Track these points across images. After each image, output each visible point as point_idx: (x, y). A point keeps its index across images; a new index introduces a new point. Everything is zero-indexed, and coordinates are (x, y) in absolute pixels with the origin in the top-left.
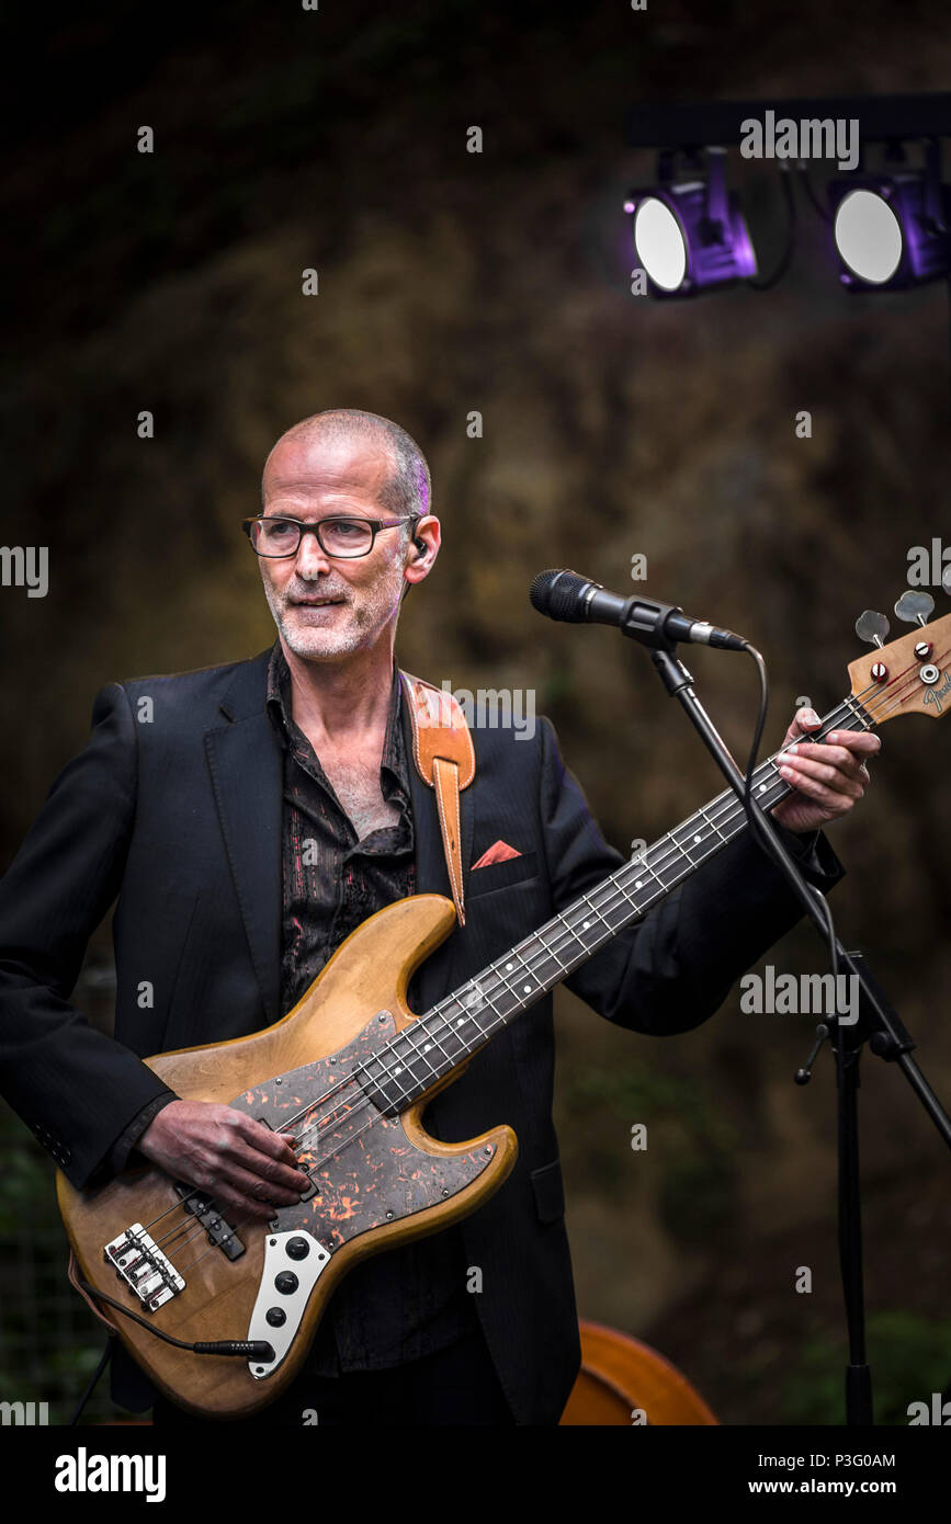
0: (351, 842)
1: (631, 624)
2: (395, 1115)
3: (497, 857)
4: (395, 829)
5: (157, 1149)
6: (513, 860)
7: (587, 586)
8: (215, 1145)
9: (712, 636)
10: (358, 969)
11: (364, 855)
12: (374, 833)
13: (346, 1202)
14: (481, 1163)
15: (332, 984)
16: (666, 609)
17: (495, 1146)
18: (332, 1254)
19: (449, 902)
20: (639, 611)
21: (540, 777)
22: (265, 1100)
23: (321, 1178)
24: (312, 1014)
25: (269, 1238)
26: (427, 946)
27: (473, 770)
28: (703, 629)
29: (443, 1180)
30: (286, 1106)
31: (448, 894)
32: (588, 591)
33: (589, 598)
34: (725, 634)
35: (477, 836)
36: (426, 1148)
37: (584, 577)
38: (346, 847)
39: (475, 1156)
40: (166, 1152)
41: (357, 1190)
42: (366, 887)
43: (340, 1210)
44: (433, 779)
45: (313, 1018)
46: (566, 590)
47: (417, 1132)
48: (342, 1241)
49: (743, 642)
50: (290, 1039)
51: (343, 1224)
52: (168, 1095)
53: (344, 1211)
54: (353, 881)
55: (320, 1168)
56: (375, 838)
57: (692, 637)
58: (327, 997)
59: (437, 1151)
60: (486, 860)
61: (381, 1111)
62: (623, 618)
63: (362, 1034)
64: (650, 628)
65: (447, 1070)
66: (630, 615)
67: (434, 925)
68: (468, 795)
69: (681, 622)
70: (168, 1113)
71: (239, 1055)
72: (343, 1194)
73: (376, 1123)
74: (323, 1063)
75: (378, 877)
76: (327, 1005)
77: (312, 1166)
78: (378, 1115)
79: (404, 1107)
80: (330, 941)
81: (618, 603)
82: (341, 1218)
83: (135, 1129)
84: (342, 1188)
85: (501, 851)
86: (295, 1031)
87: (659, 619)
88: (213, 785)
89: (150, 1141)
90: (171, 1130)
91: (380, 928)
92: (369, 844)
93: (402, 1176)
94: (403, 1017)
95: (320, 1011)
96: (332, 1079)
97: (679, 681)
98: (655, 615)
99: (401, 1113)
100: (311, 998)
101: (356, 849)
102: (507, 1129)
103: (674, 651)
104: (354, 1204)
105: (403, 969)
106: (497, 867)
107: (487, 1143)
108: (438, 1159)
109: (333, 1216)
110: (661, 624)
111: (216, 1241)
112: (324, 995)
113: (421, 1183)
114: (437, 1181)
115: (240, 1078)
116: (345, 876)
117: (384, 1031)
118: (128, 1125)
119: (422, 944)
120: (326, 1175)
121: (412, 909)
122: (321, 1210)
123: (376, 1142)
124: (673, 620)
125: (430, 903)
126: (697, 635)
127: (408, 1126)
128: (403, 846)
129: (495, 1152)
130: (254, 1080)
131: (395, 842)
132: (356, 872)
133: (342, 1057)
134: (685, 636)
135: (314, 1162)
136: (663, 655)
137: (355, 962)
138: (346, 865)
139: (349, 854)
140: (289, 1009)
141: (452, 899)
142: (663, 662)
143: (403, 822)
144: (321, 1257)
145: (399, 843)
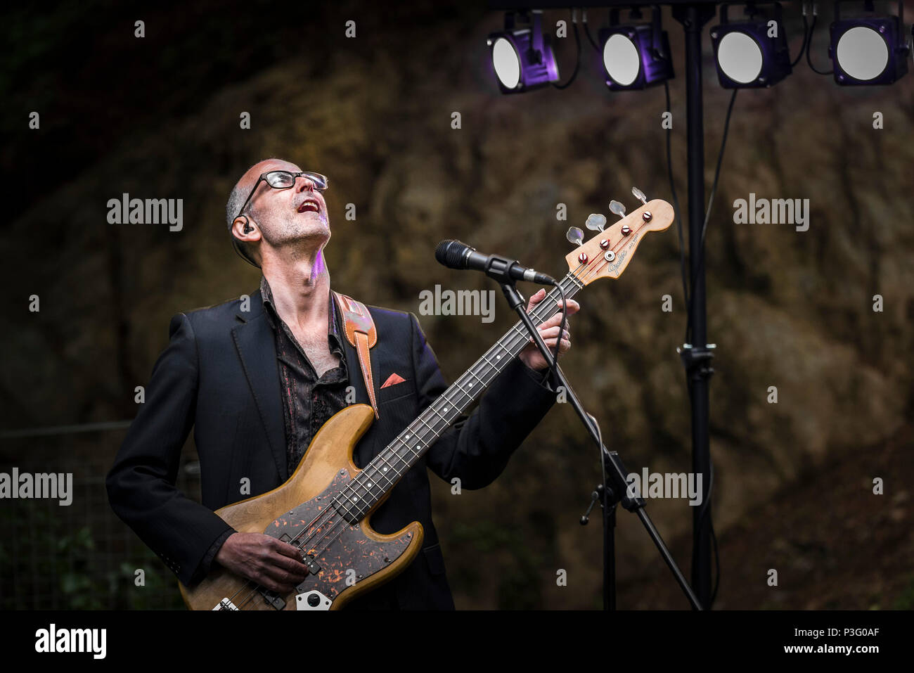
0: (315, 379)
1: (491, 270)
2: (356, 522)
3: (393, 382)
4: (337, 369)
5: (227, 560)
6: (402, 383)
7: (466, 249)
8: (260, 555)
9: (535, 277)
10: (325, 449)
11: (322, 385)
12: (326, 372)
13: (336, 573)
14: (406, 542)
15: (313, 458)
16: (510, 262)
17: (412, 532)
18: (333, 601)
19: (370, 407)
20: (495, 263)
21: (412, 341)
22: (285, 523)
23: (322, 561)
24: (304, 475)
25: (297, 597)
26: (361, 432)
27: (376, 338)
28: (531, 273)
29: (387, 554)
30: (297, 525)
31: (369, 403)
32: (467, 252)
33: (468, 256)
34: (543, 276)
35: (381, 372)
36: (376, 538)
37: (464, 244)
38: (312, 381)
39: (403, 539)
40: (232, 561)
41: (342, 565)
42: (325, 402)
43: (334, 577)
44: (355, 343)
45: (306, 477)
46: (455, 251)
47: (369, 530)
48: (337, 593)
49: (553, 280)
50: (294, 490)
51: (336, 584)
52: (230, 530)
53: (336, 577)
54: (317, 400)
55: (320, 556)
56: (327, 375)
57: (525, 278)
58: (311, 465)
59: (381, 539)
60: (387, 384)
61: (348, 522)
62: (486, 267)
63: (333, 482)
64: (501, 273)
65: (381, 496)
66: (490, 265)
67: (363, 420)
68: (374, 350)
69: (518, 269)
70: (231, 540)
71: (268, 502)
72: (334, 568)
73: (346, 528)
74: (313, 500)
75: (331, 397)
76: (312, 469)
77: (316, 555)
78: (347, 524)
79: (361, 518)
80: (311, 434)
81: (484, 259)
82: (335, 581)
83: (213, 550)
84: (333, 565)
85: (395, 379)
86: (297, 485)
87: (506, 268)
88: (239, 355)
89: (222, 556)
90: (234, 549)
91: (335, 425)
92: (325, 378)
93: (365, 555)
94: (354, 472)
95: (308, 473)
96: (320, 508)
97: (517, 302)
98: (504, 265)
99: (360, 522)
100: (302, 467)
101: (318, 382)
102: (417, 523)
103: (514, 284)
104: (341, 572)
105: (351, 445)
106: (394, 387)
107: (408, 531)
108: (382, 544)
109: (330, 581)
110: (508, 270)
111: (269, 602)
112: (309, 464)
113: (376, 558)
114: (384, 555)
115: (271, 513)
116: (313, 398)
117: (344, 479)
118: (210, 548)
119: (358, 430)
120: (324, 559)
121: (350, 413)
122: (323, 578)
123: (348, 538)
124: (514, 268)
125: (360, 408)
126: (527, 276)
127: (364, 528)
128: (343, 377)
129: (413, 536)
130: (278, 514)
131: (338, 376)
132: (319, 395)
133: (323, 496)
134: (521, 277)
135: (316, 553)
136: (508, 288)
137: (324, 445)
138: (313, 391)
139: (315, 385)
140: (292, 474)
141: (371, 405)
142: (508, 291)
143: (342, 365)
144: (327, 603)
145: (340, 376)
